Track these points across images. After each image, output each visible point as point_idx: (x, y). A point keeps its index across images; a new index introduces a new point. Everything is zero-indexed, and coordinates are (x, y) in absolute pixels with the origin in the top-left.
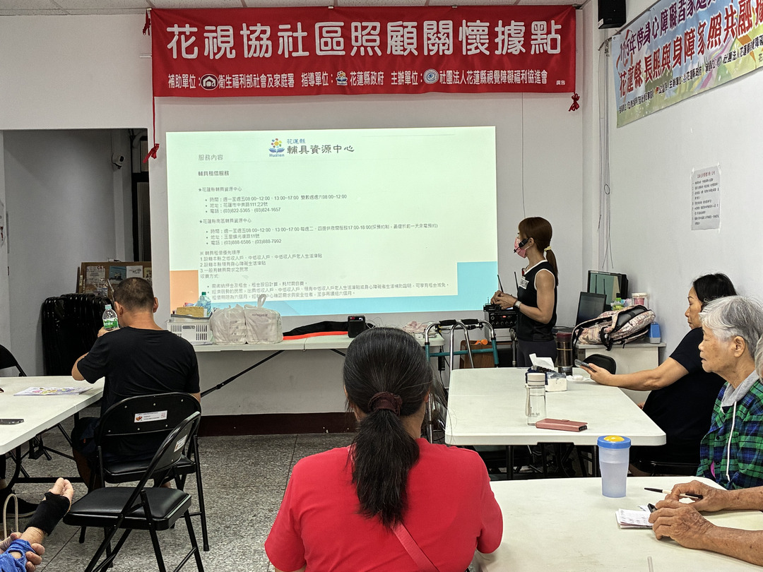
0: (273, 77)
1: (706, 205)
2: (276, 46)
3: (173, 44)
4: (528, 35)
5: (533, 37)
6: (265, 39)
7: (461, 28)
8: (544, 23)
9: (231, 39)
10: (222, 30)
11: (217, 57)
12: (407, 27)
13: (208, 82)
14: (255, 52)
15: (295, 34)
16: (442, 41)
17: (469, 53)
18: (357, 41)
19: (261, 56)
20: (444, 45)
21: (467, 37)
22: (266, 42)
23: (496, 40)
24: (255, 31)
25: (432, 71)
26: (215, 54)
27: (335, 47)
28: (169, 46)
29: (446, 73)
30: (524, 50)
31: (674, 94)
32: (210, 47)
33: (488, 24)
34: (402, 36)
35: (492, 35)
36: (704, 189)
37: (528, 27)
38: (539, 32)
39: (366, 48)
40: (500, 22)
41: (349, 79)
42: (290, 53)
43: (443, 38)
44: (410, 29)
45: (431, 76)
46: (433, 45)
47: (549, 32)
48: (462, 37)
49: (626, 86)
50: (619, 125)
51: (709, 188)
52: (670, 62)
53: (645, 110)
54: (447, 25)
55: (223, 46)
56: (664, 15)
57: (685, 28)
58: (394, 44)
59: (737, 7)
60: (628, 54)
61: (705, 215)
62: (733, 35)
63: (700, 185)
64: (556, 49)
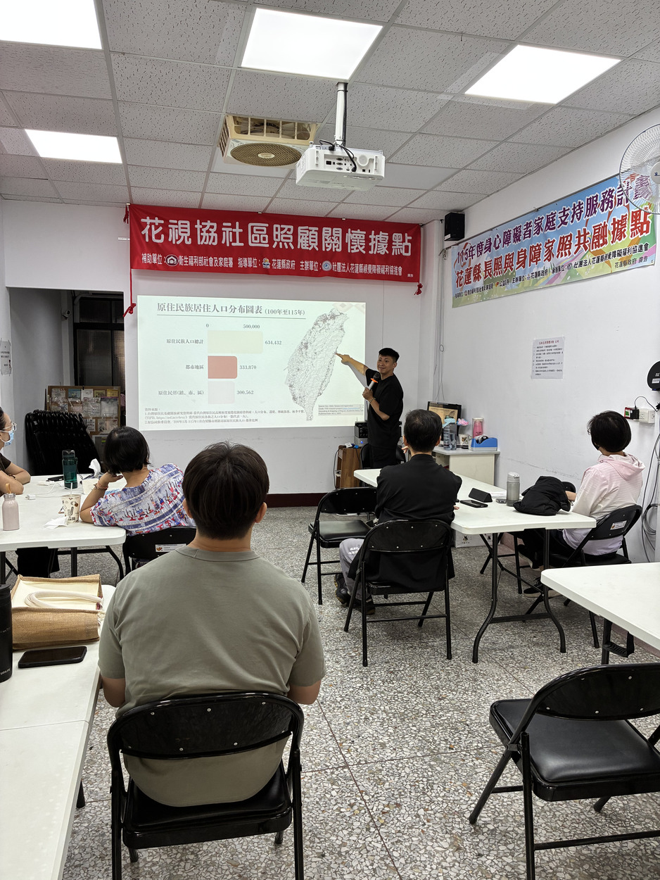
0: (218, 259)
1: (548, 362)
2: (220, 238)
3: (146, 231)
4: (390, 242)
5: (393, 244)
6: (213, 232)
7: (347, 234)
8: (401, 235)
9: (188, 231)
10: (181, 224)
11: (178, 243)
12: (311, 230)
13: (171, 260)
14: (205, 241)
15: (234, 230)
16: (335, 242)
17: (352, 251)
18: (277, 238)
19: (210, 244)
20: (336, 244)
21: (351, 240)
22: (213, 234)
23: (370, 244)
24: (206, 226)
25: (328, 262)
26: (176, 241)
27: (262, 241)
28: (143, 233)
29: (336, 264)
30: (388, 252)
31: (515, 287)
32: (173, 236)
33: (365, 233)
34: (308, 237)
35: (368, 240)
36: (546, 352)
37: (390, 236)
38: (397, 241)
39: (283, 243)
40: (373, 232)
41: (271, 264)
42: (230, 243)
43: (335, 240)
44: (313, 232)
45: (327, 266)
46: (329, 244)
47: (404, 241)
48: (347, 240)
49: (463, 280)
50: (454, 306)
51: (553, 351)
52: (513, 265)
53: (482, 298)
54: (338, 231)
55: (182, 235)
56: (507, 234)
57: (531, 243)
58: (302, 242)
59: (590, 230)
60: (466, 259)
61: (546, 369)
62: (586, 248)
63: (542, 349)
64: (408, 252)
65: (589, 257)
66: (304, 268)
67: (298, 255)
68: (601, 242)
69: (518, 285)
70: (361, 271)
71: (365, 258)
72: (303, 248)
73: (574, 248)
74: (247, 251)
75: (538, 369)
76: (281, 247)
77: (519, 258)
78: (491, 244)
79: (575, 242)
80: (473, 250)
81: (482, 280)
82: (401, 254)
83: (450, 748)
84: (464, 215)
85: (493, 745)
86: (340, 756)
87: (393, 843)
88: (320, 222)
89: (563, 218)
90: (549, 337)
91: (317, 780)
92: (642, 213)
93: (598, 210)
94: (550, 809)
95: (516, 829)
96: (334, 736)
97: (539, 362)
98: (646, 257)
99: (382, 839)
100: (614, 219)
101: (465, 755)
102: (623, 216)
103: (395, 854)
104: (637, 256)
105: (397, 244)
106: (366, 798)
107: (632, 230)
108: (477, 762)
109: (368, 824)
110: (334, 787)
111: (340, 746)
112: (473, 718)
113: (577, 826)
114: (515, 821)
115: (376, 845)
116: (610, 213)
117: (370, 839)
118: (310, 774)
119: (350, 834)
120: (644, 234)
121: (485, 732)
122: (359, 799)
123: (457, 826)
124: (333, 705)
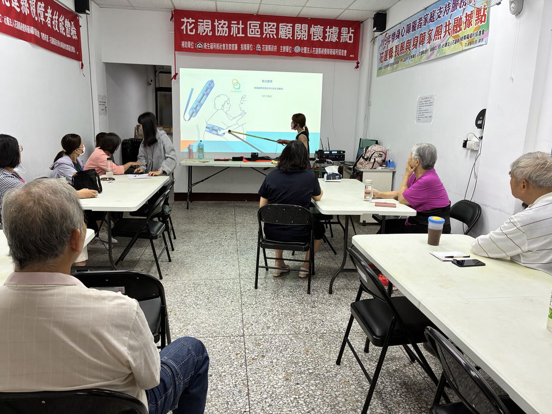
0: (228, 45)
1: (425, 112)
2: (230, 31)
3: (184, 27)
4: (340, 33)
5: (342, 34)
7: (311, 28)
8: (347, 28)
9: (210, 26)
10: (206, 22)
11: (204, 34)
12: (288, 26)
13: (199, 46)
14: (221, 33)
15: (239, 26)
16: (303, 34)
17: (314, 40)
18: (266, 31)
19: (223, 35)
20: (303, 35)
21: (314, 32)
22: (225, 29)
23: (326, 35)
24: (221, 23)
25: (298, 47)
26: (203, 33)
27: (256, 33)
28: (182, 28)
29: (304, 48)
30: (338, 40)
31: (411, 62)
32: (201, 30)
33: (323, 27)
34: (286, 30)
35: (325, 32)
36: (424, 105)
37: (340, 30)
39: (269, 34)
40: (328, 27)
41: (262, 48)
42: (236, 35)
43: (303, 32)
45: (297, 49)
46: (299, 35)
47: (349, 33)
48: (311, 32)
49: (384, 59)
50: (378, 75)
51: (428, 104)
52: (410, 47)
53: (393, 70)
54: (305, 26)
55: (206, 29)
56: (409, 26)
57: (421, 31)
58: (282, 33)
59: (452, 22)
60: (386, 44)
61: (424, 116)
62: (449, 34)
63: (422, 103)
64: (351, 40)
65: (451, 40)
66: (282, 50)
67: (279, 42)
68: (458, 29)
69: (412, 61)
70: (320, 53)
71: (322, 44)
72: (282, 37)
73: (443, 34)
74: (247, 40)
75: (419, 116)
76: (268, 37)
77: (414, 42)
78: (399, 33)
79: (444, 30)
80: (390, 38)
82: (347, 41)
83: (307, 332)
84: (386, 14)
85: (332, 332)
86: (242, 331)
87: (252, 374)
88: (294, 20)
89: (439, 14)
90: (426, 95)
91: (223, 341)
92: (482, 10)
93: (458, 7)
94: (350, 366)
95: (325, 374)
96: (243, 321)
97: (420, 112)
98: (483, 39)
99: (247, 371)
100: (467, 13)
101: (314, 336)
102: (472, 11)
103: (251, 379)
104: (477, 38)
106: (247, 351)
107: (476, 20)
108: (319, 340)
109: (242, 364)
110: (232, 345)
111: (244, 326)
112: (328, 318)
113: (361, 376)
114: (326, 370)
115: (242, 373)
116: (464, 9)
117: (240, 371)
118: (221, 338)
119: (230, 367)
120: (483, 23)
121: (331, 326)
122: (243, 351)
123: (292, 369)
124: (249, 306)
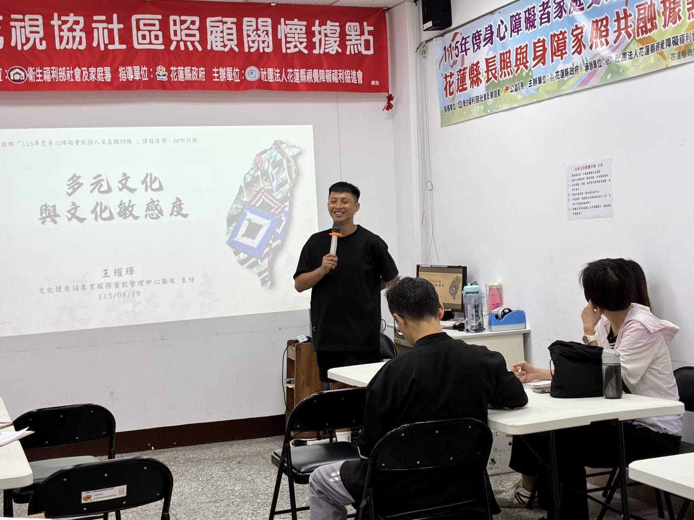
0: (88, 70)
1: (590, 195)
2: (90, 38)
4: (343, 36)
5: (348, 38)
6: (78, 31)
7: (279, 26)
8: (357, 24)
9: (41, 29)
10: (30, 20)
11: (26, 48)
12: (226, 23)
13: (16, 75)
14: (68, 43)
15: (110, 26)
16: (262, 38)
17: (289, 51)
18: (175, 35)
19: (75, 48)
21: (286, 35)
22: (79, 34)
23: (314, 40)
24: (67, 22)
25: (253, 68)
27: (153, 41)
29: (266, 71)
30: (340, 51)
31: (534, 93)
32: (17, 38)
33: (305, 23)
34: (222, 32)
35: (310, 34)
36: (586, 181)
37: (342, 27)
38: (353, 33)
39: (185, 42)
40: (317, 22)
41: (170, 74)
42: (106, 46)
43: (262, 35)
44: (229, 25)
45: (253, 73)
46: (253, 42)
47: (362, 33)
48: (280, 35)
49: (454, 86)
50: (444, 123)
51: (596, 179)
52: (527, 62)
53: (485, 109)
54: (266, 23)
55: (32, 36)
56: (515, 19)
57: (552, 30)
58: (214, 40)
59: (633, 11)
60: (457, 56)
61: (588, 205)
62: (629, 36)
63: (578, 177)
64: (369, 50)
65: (635, 47)
66: (218, 77)
67: (209, 59)
68: (649, 26)
69: (537, 90)
70: (303, 80)
71: (308, 60)
72: (215, 49)
73: (613, 36)
74: (131, 56)
75: (576, 206)
76: (182, 48)
77: (535, 52)
78: (492, 33)
79: (613, 27)
80: (466, 43)
81: (483, 85)
82: (360, 52)
88: (239, 10)
90: (588, 160)
97: (577, 197)
105: (353, 38)
